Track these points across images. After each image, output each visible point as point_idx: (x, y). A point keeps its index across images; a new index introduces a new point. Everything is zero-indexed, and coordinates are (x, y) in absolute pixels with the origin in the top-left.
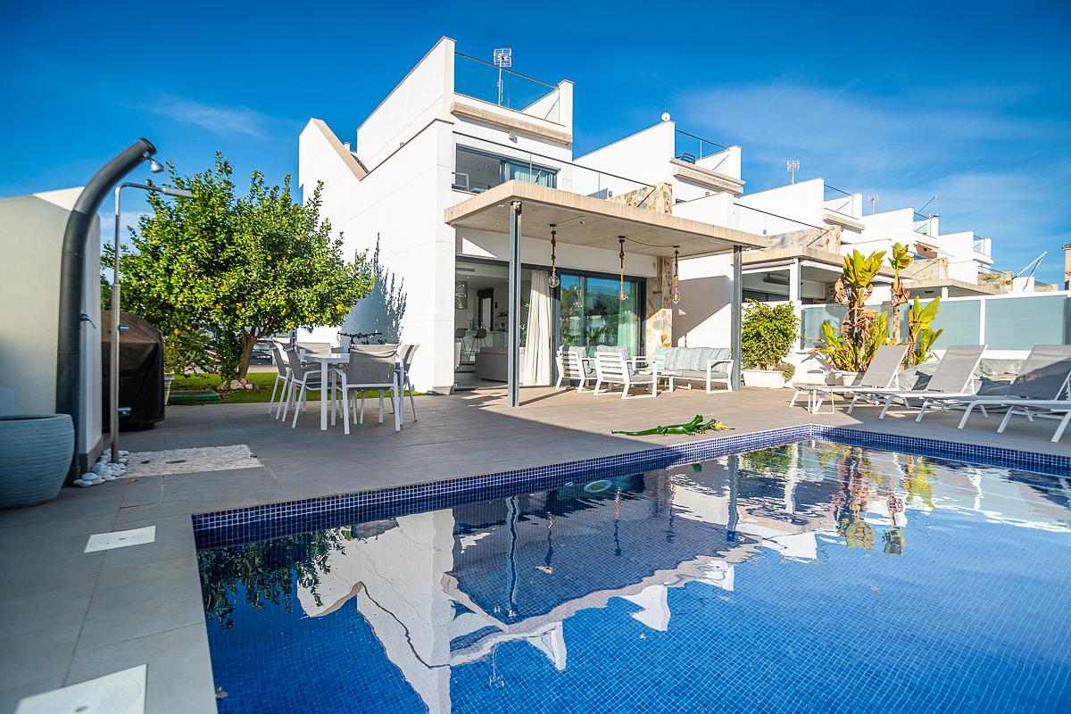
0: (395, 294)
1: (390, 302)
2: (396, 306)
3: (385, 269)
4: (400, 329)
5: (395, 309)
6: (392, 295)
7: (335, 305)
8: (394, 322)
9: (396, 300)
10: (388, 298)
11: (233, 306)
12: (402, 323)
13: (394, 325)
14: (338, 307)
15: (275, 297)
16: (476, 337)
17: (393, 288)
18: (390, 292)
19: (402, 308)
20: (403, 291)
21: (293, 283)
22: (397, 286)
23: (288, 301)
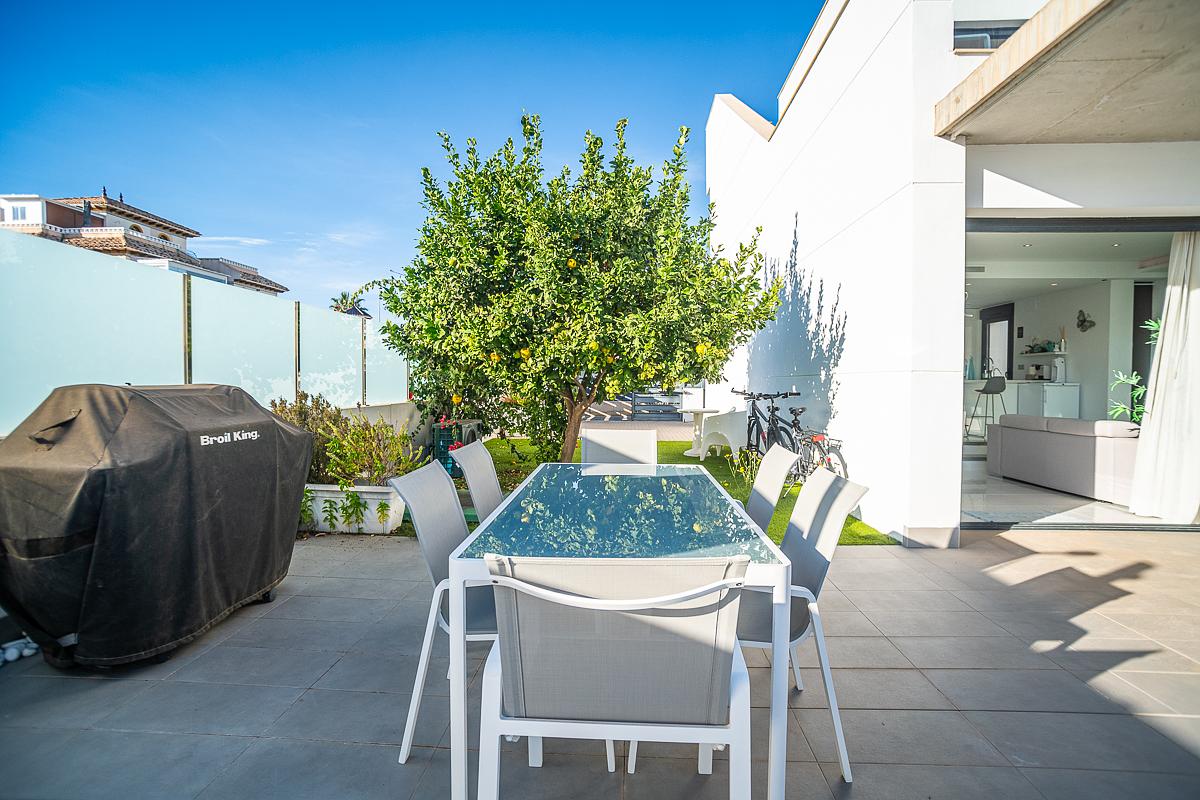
0: (825, 319)
1: (816, 334)
2: (827, 341)
3: (807, 275)
4: (834, 386)
5: (824, 348)
6: (819, 321)
7: (693, 345)
8: (823, 373)
9: (827, 330)
10: (812, 327)
11: (516, 355)
12: (838, 373)
13: (823, 377)
14: (699, 349)
15: (581, 333)
16: (984, 391)
17: (820, 307)
18: (815, 316)
19: (837, 343)
20: (840, 313)
21: (615, 306)
22: (827, 304)
23: (604, 341)
